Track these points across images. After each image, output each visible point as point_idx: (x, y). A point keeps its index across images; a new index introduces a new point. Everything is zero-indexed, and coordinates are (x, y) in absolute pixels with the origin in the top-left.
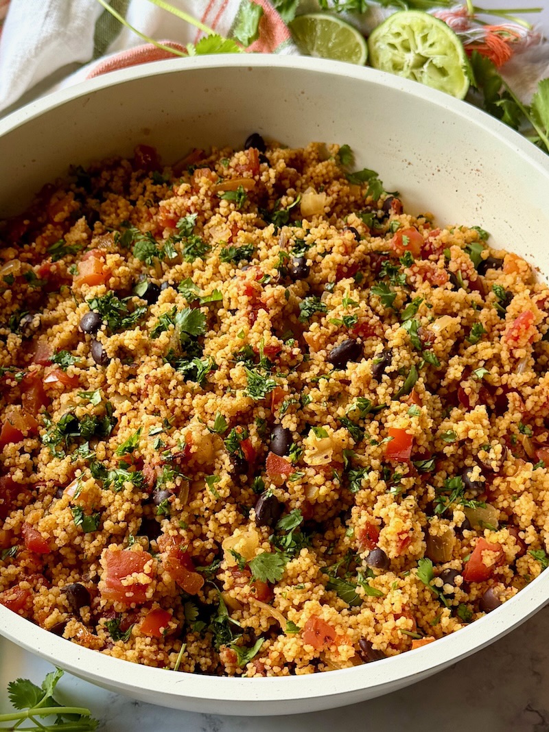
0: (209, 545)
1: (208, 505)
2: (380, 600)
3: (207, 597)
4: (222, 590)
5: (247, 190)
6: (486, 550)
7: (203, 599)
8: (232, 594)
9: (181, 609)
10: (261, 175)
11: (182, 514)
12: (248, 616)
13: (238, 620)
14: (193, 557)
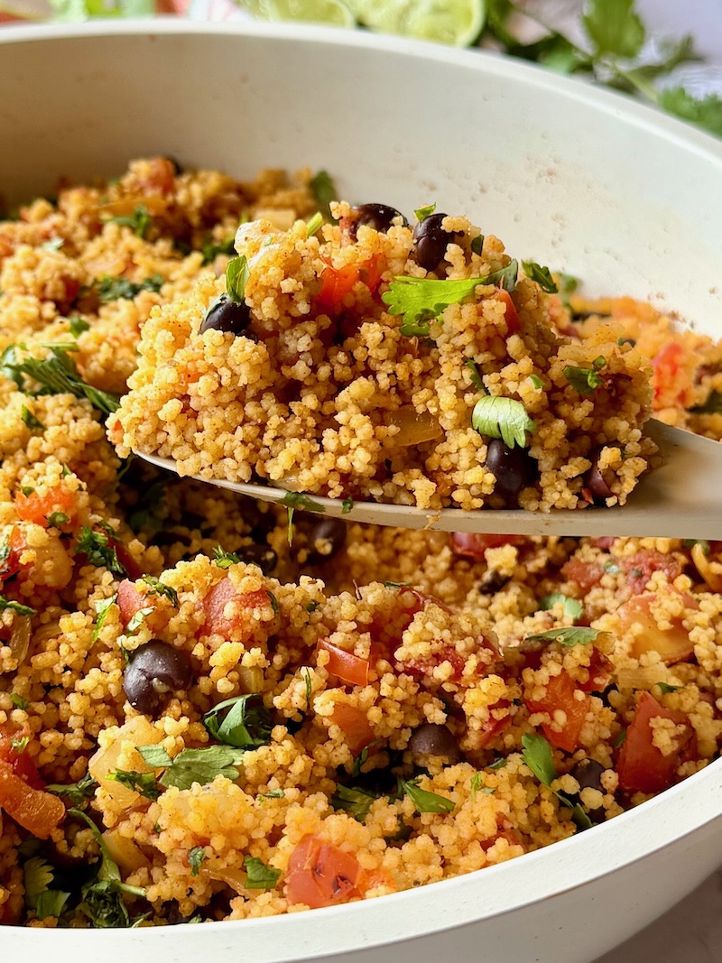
0: (75, 741)
1: (69, 660)
2: (446, 820)
3: (71, 844)
4: (102, 829)
5: (152, 213)
6: (659, 717)
7: (62, 847)
8: (125, 829)
9: (17, 874)
10: (175, 192)
11: (15, 681)
12: (161, 877)
13: (142, 886)
14: (42, 769)
